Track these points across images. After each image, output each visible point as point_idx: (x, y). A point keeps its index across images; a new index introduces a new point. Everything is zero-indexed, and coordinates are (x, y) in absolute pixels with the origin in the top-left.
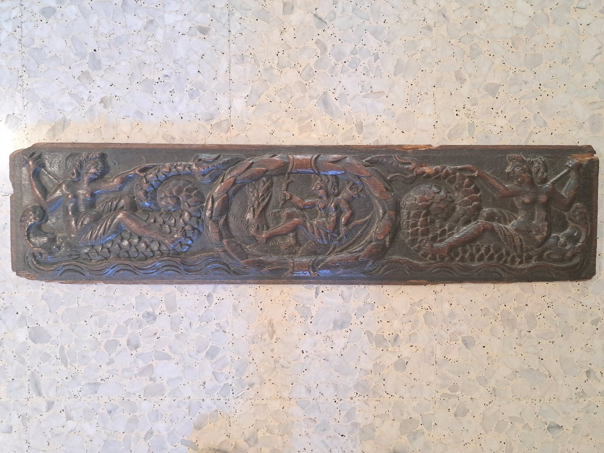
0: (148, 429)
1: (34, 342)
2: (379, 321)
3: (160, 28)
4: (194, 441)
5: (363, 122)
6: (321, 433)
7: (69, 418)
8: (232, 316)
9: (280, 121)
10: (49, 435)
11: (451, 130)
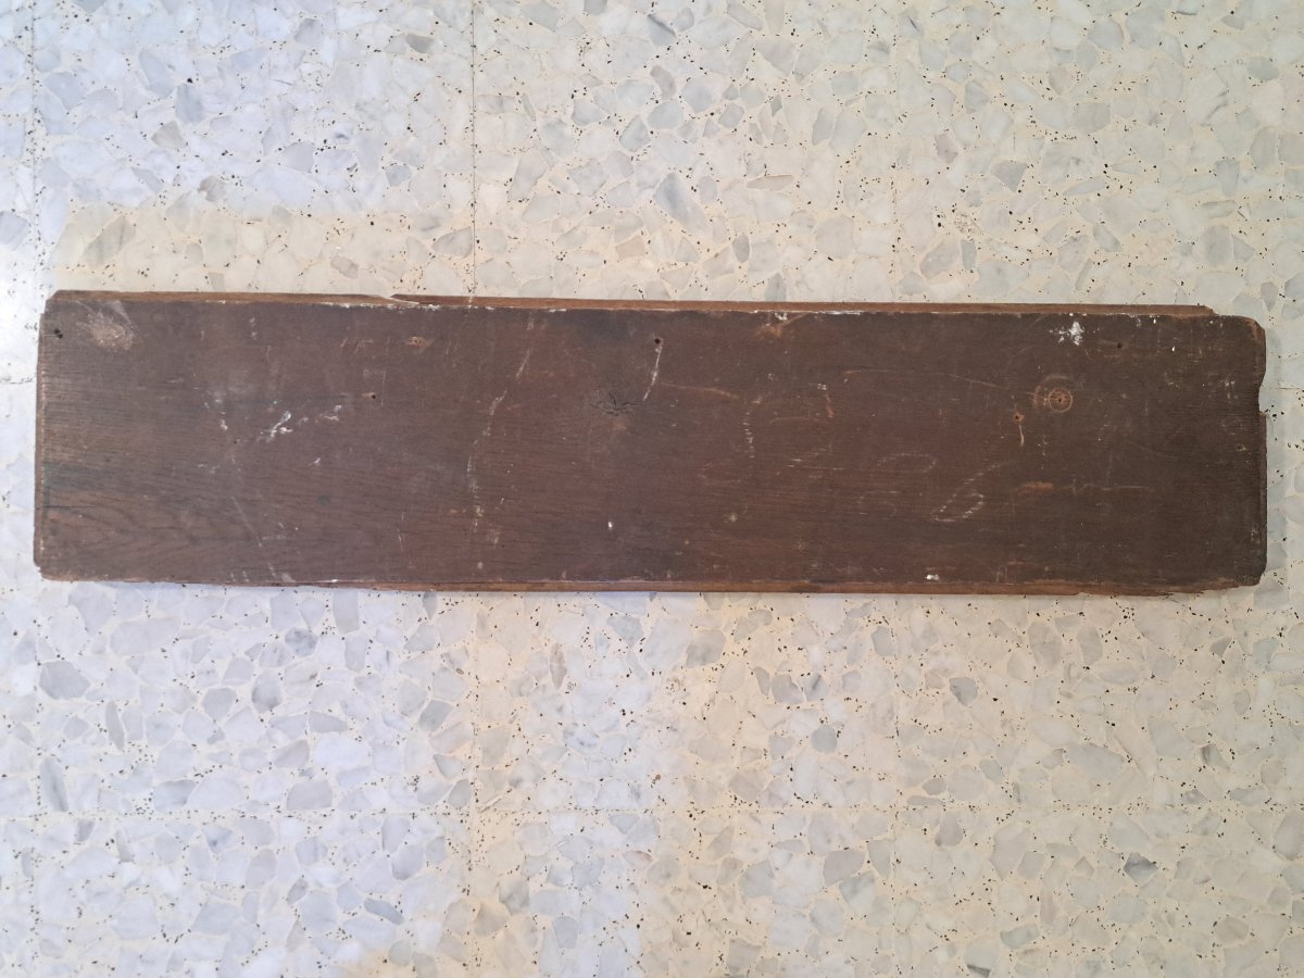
0: (294, 878)
1: (51, 694)
2: (782, 648)
3: (327, 38)
4: (394, 903)
5: (749, 236)
6: (662, 881)
7: (125, 857)
8: (476, 639)
9: (579, 232)
10: (82, 895)
11: (927, 256)
